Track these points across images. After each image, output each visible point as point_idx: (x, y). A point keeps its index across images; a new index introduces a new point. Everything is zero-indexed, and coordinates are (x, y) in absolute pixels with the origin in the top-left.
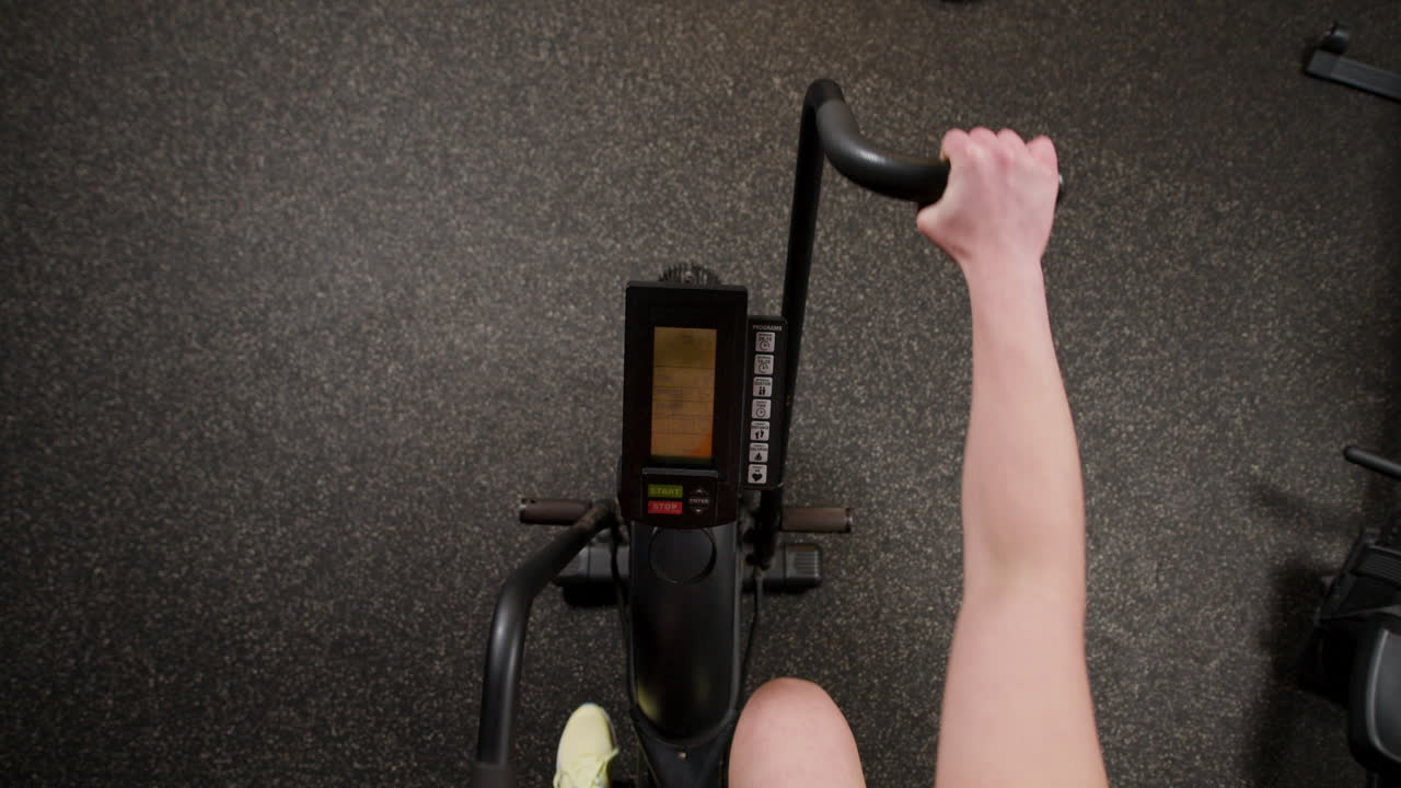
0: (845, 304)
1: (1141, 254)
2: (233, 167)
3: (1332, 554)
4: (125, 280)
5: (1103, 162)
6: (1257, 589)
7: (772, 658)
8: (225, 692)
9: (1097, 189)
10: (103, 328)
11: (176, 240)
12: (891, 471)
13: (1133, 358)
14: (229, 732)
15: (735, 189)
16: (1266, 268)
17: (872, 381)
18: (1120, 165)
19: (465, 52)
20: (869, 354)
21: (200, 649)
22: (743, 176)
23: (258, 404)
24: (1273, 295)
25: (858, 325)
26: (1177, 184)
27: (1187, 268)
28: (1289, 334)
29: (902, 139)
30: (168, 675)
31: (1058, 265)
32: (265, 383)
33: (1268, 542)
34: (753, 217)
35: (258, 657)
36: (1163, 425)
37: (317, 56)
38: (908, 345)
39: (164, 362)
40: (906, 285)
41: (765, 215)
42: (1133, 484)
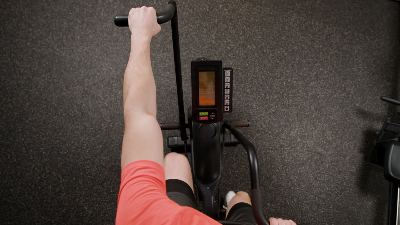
0: (243, 67)
1: (324, 48)
2: (71, 40)
3: (379, 126)
4: (44, 73)
5: (312, 23)
6: (359, 137)
7: (229, 164)
8: (81, 183)
9: (311, 30)
10: (39, 87)
11: (57, 61)
12: (258, 111)
13: (323, 77)
14: (84, 193)
15: (211, 37)
16: (359, 50)
17: (252, 87)
18: (317, 24)
19: (133, 3)
20: (250, 80)
21: (74, 172)
22: (213, 33)
23: (84, 105)
24: (361, 57)
25: (247, 72)
26: (333, 28)
27: (337, 51)
28: (365, 67)
29: (256, 20)
30: (65, 179)
31: (301, 53)
32: (85, 99)
33: (361, 124)
34: (216, 44)
35: (89, 173)
36: (332, 95)
37: (91, 7)
38: (261, 77)
39: (57, 95)
40: (260, 60)
41: (220, 44)
42: (324, 111)
